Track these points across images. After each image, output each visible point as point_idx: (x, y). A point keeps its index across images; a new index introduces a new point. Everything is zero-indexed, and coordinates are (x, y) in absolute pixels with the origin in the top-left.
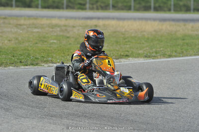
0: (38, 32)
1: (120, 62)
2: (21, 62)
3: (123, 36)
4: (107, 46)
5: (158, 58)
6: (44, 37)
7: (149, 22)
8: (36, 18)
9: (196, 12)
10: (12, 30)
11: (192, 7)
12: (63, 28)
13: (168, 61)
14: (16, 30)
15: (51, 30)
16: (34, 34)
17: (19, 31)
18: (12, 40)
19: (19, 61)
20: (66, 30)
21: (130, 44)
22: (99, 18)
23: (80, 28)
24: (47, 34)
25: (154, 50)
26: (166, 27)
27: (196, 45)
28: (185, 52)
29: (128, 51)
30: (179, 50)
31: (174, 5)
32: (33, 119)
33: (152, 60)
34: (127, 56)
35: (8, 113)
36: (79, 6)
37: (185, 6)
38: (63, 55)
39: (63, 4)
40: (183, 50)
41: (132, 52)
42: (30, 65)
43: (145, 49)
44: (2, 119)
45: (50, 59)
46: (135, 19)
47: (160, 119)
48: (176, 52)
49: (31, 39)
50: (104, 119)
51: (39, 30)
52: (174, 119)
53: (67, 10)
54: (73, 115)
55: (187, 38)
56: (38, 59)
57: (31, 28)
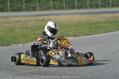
0: (9, 26)
3: (59, 25)
5: (81, 36)
6: (13, 29)
7: (75, 15)
8: (7, 17)
9: (102, 8)
11: (100, 5)
12: (24, 22)
13: (87, 38)
15: (17, 24)
16: (6, 27)
20: (25, 23)
21: (64, 29)
22: (45, 15)
23: (34, 21)
24: (14, 26)
25: (79, 31)
26: (85, 18)
27: (103, 27)
28: (97, 31)
29: (63, 33)
30: (93, 31)
31: (89, 4)
32: (8, 77)
33: (78, 38)
34: (63, 36)
36: (32, 9)
37: (96, 4)
38: (24, 38)
39: (23, 8)
41: (66, 34)
42: (5, 46)
43: (73, 31)
45: (17, 41)
46: (66, 14)
47: (84, 72)
48: (91, 32)
49: (5, 30)
50: (51, 74)
51: (10, 25)
52: (92, 71)
53: (26, 12)
54: (32, 73)
55: (98, 23)
56: (9, 41)
57: (4, 23)
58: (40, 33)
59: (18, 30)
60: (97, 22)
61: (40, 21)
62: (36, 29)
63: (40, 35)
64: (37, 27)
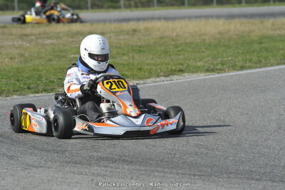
0: (52, 44)
1: (171, 80)
2: (29, 88)
3: (173, 43)
4: (152, 59)
5: (225, 72)
6: (61, 51)
7: (211, 20)
9: (277, 3)
10: (15, 43)
13: (240, 75)
14: (20, 43)
15: (71, 40)
16: (46, 47)
17: (25, 43)
18: (15, 58)
19: (26, 87)
21: (184, 55)
22: (138, 20)
23: (112, 34)
24: (65, 45)
25: (219, 60)
26: (236, 27)
28: (263, 60)
29: (181, 64)
30: (255, 58)
32: (49, 168)
33: (217, 75)
34: (181, 71)
35: (12, 162)
36: (109, 4)
40: (261, 58)
41: (188, 65)
42: (42, 92)
43: (206, 59)
44: (5, 171)
46: (190, 18)
47: (231, 158)
48: (250, 61)
49: (43, 55)
50: (151, 162)
51: (54, 41)
52: (251, 157)
53: (93, 11)
54: (107, 159)
55: (265, 40)
56: (53, 82)
57: (41, 38)
58: (125, 63)
59: (73, 56)
60: (263, 37)
61: (128, 34)
62: (118, 54)
63: (126, 67)
64: (119, 48)
